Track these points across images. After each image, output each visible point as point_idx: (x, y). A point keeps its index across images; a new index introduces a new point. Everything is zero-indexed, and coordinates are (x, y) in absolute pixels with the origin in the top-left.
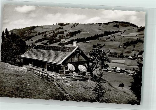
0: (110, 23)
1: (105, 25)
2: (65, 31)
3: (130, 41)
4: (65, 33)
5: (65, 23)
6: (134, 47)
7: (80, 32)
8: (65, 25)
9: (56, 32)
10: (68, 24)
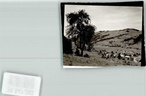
0: (125, 29)
1: (123, 31)
2: (101, 35)
3: (127, 39)
4: (101, 36)
5: (103, 31)
6: (128, 42)
7: (108, 35)
8: (102, 32)
9: (96, 36)
10: (104, 31)
